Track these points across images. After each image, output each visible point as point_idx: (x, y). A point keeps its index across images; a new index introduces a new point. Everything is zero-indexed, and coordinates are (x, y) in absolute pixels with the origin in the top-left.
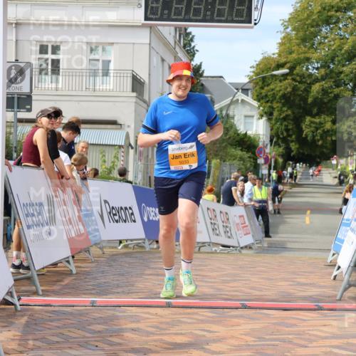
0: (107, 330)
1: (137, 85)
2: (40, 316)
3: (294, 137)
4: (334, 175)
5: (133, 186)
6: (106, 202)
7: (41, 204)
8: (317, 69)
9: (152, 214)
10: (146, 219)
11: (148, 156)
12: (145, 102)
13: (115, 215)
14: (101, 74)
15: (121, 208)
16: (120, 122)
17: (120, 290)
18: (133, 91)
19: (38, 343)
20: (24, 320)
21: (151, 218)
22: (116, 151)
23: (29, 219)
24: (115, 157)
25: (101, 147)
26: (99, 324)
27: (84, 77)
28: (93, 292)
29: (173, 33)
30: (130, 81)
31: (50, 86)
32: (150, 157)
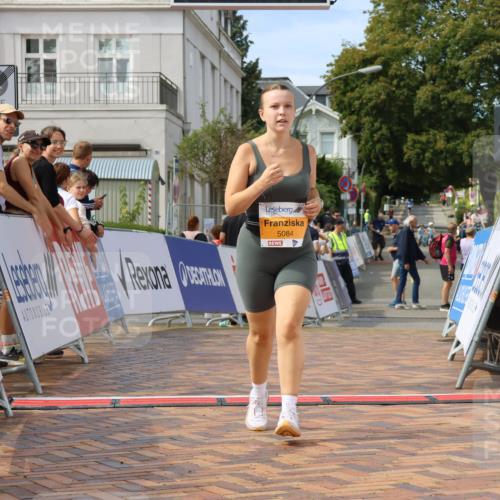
0: (135, 439)
1: (168, 93)
2: (41, 424)
3: (391, 160)
4: (449, 213)
5: (166, 238)
6: (128, 260)
7: (37, 267)
8: (422, 63)
9: (195, 276)
10: (185, 283)
11: (185, 194)
12: (179, 117)
13: (141, 278)
14: (115, 80)
15: (150, 269)
16: (144, 146)
17: (152, 384)
18: (162, 102)
19: (40, 461)
20: (18, 429)
21: (192, 282)
22: (141, 189)
23: (20, 288)
24: (140, 196)
25: (119, 183)
26: (124, 432)
27: (92, 84)
28: (115, 387)
29: (216, 18)
30: (156, 88)
31: (44, 99)
32: (189, 195)
